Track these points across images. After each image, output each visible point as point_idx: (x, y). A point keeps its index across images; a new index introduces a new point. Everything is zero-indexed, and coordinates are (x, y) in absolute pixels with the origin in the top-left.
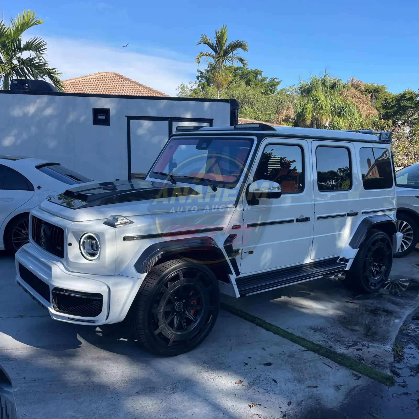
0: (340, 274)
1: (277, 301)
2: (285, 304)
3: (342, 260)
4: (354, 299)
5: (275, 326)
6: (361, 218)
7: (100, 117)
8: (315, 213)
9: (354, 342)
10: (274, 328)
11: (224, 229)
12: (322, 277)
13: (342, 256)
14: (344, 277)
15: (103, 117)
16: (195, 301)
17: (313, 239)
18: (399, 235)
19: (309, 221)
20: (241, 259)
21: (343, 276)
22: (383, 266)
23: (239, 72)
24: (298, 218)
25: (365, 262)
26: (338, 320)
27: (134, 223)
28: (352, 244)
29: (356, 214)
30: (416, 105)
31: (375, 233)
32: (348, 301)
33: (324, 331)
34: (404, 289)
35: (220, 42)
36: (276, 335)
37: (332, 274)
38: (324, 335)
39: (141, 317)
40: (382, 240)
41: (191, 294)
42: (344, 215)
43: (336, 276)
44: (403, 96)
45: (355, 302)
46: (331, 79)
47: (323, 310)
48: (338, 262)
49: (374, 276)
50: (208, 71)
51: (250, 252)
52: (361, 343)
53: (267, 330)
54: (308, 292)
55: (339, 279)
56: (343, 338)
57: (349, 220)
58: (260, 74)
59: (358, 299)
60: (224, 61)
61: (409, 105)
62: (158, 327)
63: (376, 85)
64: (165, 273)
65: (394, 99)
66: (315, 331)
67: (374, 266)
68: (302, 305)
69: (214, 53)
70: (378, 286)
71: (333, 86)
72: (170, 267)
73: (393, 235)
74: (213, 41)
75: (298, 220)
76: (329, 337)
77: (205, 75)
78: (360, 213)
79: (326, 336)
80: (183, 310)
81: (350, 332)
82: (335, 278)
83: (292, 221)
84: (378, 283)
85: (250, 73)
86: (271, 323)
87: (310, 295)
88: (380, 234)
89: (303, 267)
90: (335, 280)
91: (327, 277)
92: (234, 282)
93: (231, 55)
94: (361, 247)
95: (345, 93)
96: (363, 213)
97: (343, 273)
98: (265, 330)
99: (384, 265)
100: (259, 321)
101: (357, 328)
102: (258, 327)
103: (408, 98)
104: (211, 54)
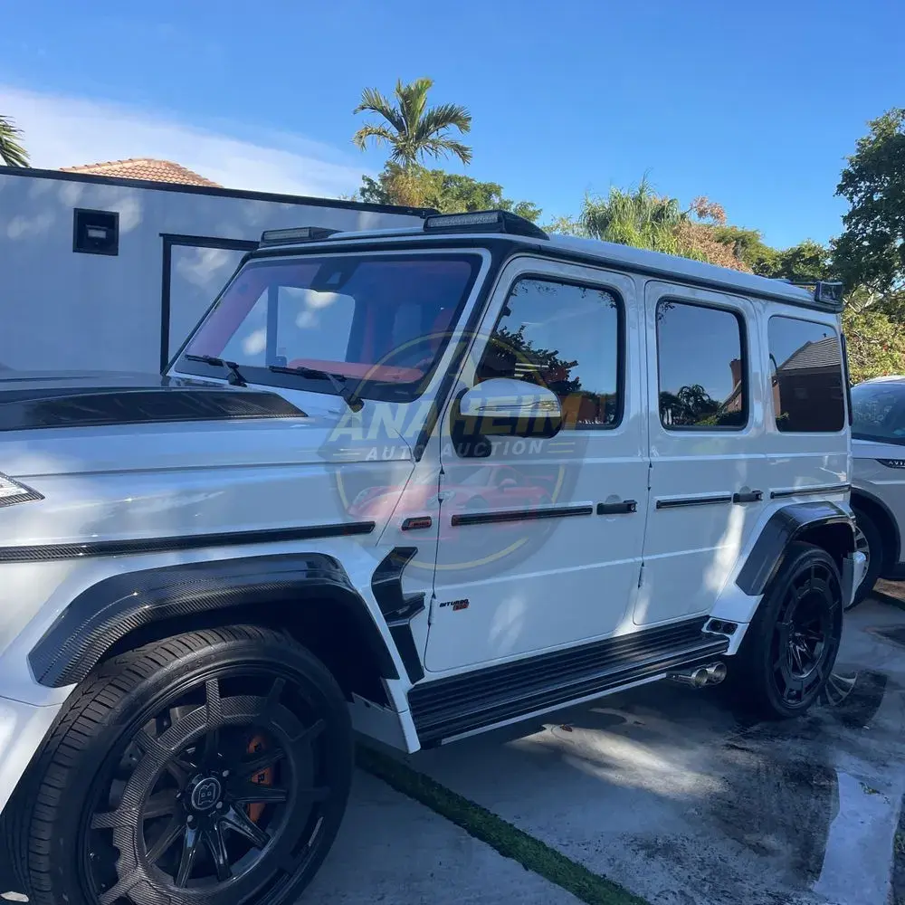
0: (712, 666)
1: (533, 744)
2: (556, 754)
3: (715, 625)
4: (746, 737)
5: (528, 838)
6: (768, 509)
7: (94, 233)
8: (649, 489)
9: (774, 897)
10: (525, 843)
11: (378, 530)
12: (664, 675)
13: (716, 614)
14: (722, 675)
15: (101, 234)
16: (266, 772)
17: (643, 565)
18: (859, 558)
19: (635, 511)
20: (429, 624)
21: (718, 674)
22: (818, 644)
23: (453, 187)
24: (603, 502)
25: (777, 633)
26: (714, 813)
27: (43, 498)
28: (745, 581)
29: (756, 497)
30: (824, 274)
31: (802, 551)
32: (731, 743)
33: (676, 854)
34: (844, 694)
35: (409, 108)
36: (531, 874)
37: (690, 667)
38: (678, 868)
39: (45, 848)
40: (820, 572)
41: (252, 747)
42: (724, 500)
43: (703, 673)
44: (797, 254)
45: (748, 747)
46: (653, 199)
47: (663, 775)
48: (704, 630)
49: (796, 669)
50: (384, 180)
51: (457, 602)
52: (795, 899)
53: (503, 854)
54: (619, 713)
55: (709, 681)
56: (736, 880)
57: (738, 514)
58: (498, 193)
59: (756, 736)
60: (419, 149)
61: (809, 273)
62: (114, 879)
63: (739, 229)
64: (151, 680)
65: (778, 259)
66: (649, 856)
67: (797, 641)
68: (602, 755)
69: (394, 131)
70: (806, 699)
71: (660, 214)
72: (174, 660)
73: (846, 557)
74: (394, 104)
75: (602, 510)
76: (693, 879)
77: (379, 187)
78: (765, 497)
79: (685, 874)
80: (220, 805)
81: (756, 856)
82: (699, 679)
83: (586, 511)
84: (807, 689)
85: (475, 189)
86: (516, 826)
87: (624, 724)
88: (815, 555)
89: (611, 645)
90: (698, 684)
91: (677, 675)
92: (402, 703)
93: (433, 136)
94: (768, 591)
95: (686, 230)
96: (773, 496)
97: (720, 663)
98: (496, 852)
99: (821, 641)
100: (478, 817)
101: (771, 841)
102: (476, 839)
103: (808, 259)
104: (389, 133)
